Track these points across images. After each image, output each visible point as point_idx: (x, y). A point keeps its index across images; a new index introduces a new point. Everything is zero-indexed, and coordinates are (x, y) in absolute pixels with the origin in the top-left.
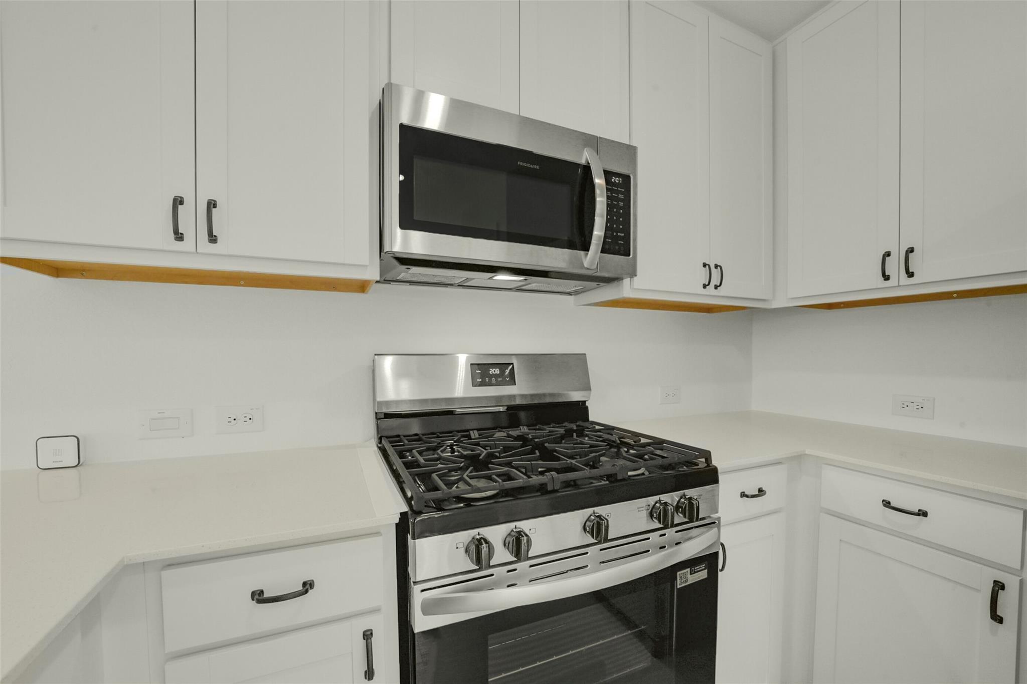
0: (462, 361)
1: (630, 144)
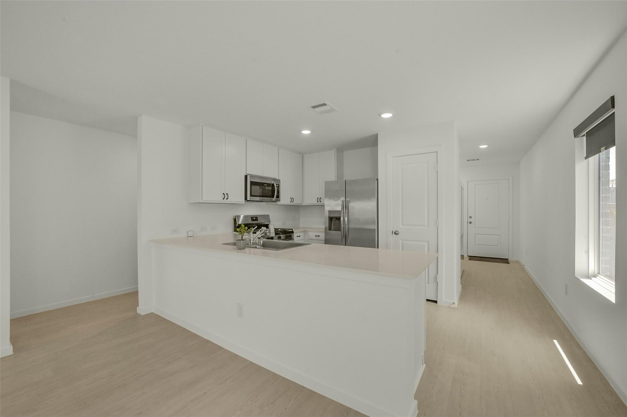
0: (242, 216)
1: (280, 179)
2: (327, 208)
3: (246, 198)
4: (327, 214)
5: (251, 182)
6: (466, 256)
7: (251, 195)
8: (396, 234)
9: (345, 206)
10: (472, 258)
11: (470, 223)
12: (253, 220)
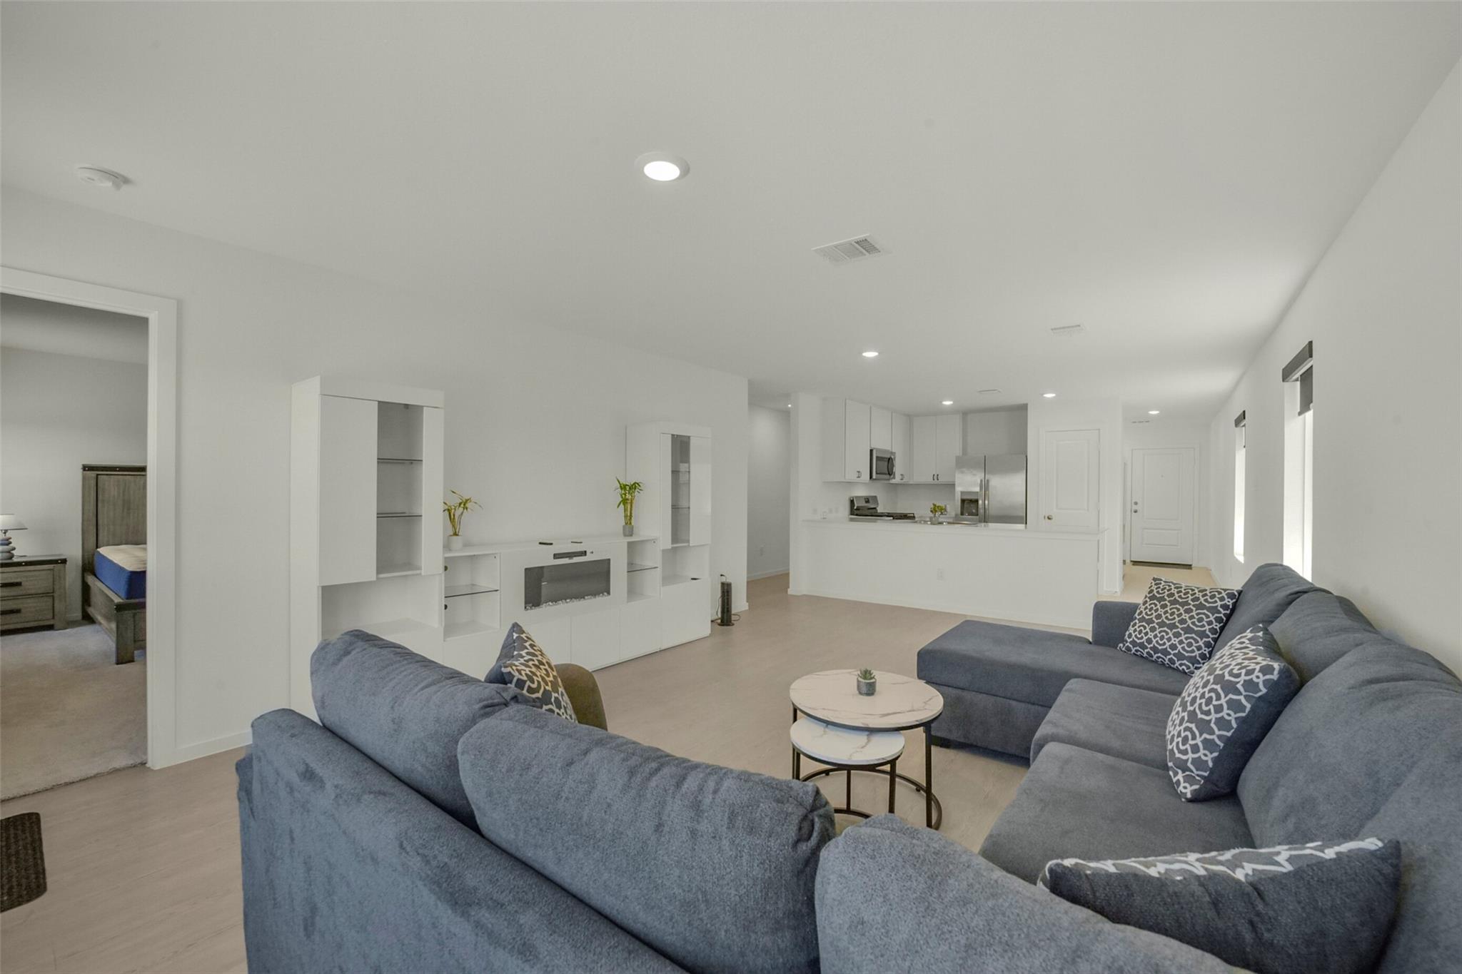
1: (894, 451)
2: (959, 489)
3: (871, 477)
4: (958, 497)
5: (877, 457)
6: (1128, 561)
7: (877, 473)
8: (1049, 518)
9: (985, 486)
10: (1135, 563)
11: (1136, 512)
12: (867, 501)
